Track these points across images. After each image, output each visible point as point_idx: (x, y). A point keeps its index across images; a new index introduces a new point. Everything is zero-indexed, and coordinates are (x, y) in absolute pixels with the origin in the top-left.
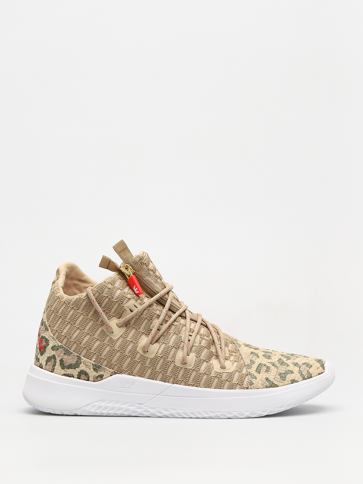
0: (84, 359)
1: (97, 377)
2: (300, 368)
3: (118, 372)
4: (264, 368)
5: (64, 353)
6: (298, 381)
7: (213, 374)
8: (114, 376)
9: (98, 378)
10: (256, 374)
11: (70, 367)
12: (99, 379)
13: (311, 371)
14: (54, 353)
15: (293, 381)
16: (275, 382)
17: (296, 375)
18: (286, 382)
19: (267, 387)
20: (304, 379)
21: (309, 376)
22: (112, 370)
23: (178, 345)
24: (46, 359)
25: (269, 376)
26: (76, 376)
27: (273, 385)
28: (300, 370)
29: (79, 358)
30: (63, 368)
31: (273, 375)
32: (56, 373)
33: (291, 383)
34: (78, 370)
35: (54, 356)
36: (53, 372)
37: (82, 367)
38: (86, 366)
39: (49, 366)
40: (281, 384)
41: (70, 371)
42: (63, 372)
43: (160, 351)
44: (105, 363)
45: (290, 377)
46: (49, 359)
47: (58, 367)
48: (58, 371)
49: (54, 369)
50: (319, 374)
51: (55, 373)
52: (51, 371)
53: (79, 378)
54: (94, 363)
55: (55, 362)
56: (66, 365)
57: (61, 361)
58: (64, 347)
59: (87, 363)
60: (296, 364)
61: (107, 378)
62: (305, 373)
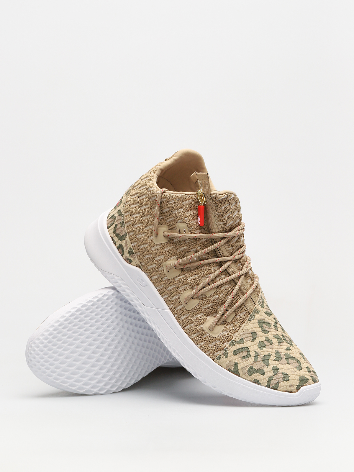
0: (127, 238)
1: (128, 259)
2: (274, 375)
3: (142, 268)
4: (245, 354)
5: (121, 222)
6: (262, 384)
7: (199, 328)
8: (138, 268)
9: (128, 261)
10: (231, 354)
11: (117, 235)
13: (281, 384)
15: (256, 382)
16: (240, 372)
17: (264, 379)
18: (249, 378)
19: (229, 370)
20: (268, 386)
21: (274, 387)
22: (139, 264)
23: (193, 285)
25: (240, 363)
26: (117, 246)
27: (236, 372)
28: (272, 377)
29: (126, 234)
30: (114, 232)
31: (243, 365)
33: (253, 382)
34: (120, 242)
35: (116, 217)
36: (108, 229)
37: (123, 243)
38: (126, 245)
39: (110, 222)
40: (244, 376)
41: (116, 239)
42: (113, 235)
43: (177, 279)
44: (139, 254)
45: (257, 376)
47: (112, 228)
48: (111, 232)
49: (110, 227)
50: (287, 391)
51: (109, 231)
52: (107, 226)
53: (118, 248)
54: (132, 247)
55: (113, 223)
56: (117, 232)
57: (116, 226)
58: (123, 218)
59: (127, 243)
60: (275, 369)
61: (133, 265)
62: (273, 382)
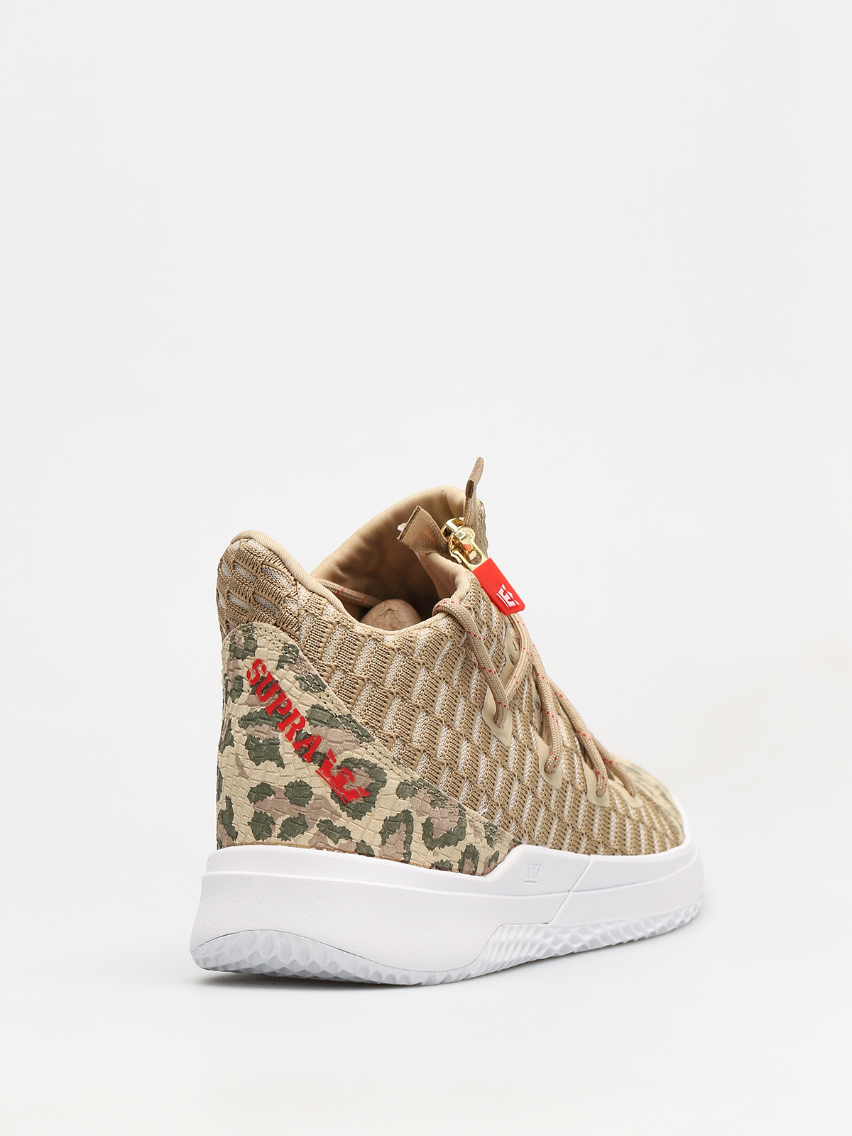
0: (469, 812)
1: (490, 861)
3: (517, 840)
5: (432, 801)
8: (513, 852)
9: (490, 864)
11: (446, 840)
12: (493, 864)
14: (405, 804)
22: (511, 837)
24: (379, 826)
26: (456, 866)
29: (461, 811)
30: (431, 846)
32: (417, 865)
34: (462, 846)
35: (406, 812)
36: (407, 862)
37: (469, 837)
38: (475, 830)
39: (394, 845)
41: (444, 854)
42: (432, 858)
46: (390, 827)
47: (417, 845)
48: (422, 859)
49: (409, 854)
51: (413, 864)
52: (402, 861)
53: (461, 869)
54: (486, 820)
55: (409, 832)
56: (438, 835)
57: (428, 826)
58: (428, 785)
59: (476, 825)
61: (503, 859)
